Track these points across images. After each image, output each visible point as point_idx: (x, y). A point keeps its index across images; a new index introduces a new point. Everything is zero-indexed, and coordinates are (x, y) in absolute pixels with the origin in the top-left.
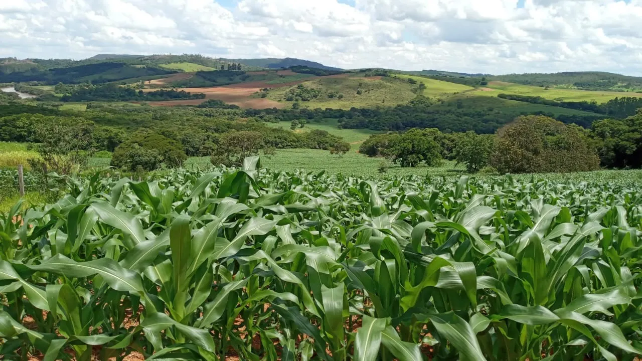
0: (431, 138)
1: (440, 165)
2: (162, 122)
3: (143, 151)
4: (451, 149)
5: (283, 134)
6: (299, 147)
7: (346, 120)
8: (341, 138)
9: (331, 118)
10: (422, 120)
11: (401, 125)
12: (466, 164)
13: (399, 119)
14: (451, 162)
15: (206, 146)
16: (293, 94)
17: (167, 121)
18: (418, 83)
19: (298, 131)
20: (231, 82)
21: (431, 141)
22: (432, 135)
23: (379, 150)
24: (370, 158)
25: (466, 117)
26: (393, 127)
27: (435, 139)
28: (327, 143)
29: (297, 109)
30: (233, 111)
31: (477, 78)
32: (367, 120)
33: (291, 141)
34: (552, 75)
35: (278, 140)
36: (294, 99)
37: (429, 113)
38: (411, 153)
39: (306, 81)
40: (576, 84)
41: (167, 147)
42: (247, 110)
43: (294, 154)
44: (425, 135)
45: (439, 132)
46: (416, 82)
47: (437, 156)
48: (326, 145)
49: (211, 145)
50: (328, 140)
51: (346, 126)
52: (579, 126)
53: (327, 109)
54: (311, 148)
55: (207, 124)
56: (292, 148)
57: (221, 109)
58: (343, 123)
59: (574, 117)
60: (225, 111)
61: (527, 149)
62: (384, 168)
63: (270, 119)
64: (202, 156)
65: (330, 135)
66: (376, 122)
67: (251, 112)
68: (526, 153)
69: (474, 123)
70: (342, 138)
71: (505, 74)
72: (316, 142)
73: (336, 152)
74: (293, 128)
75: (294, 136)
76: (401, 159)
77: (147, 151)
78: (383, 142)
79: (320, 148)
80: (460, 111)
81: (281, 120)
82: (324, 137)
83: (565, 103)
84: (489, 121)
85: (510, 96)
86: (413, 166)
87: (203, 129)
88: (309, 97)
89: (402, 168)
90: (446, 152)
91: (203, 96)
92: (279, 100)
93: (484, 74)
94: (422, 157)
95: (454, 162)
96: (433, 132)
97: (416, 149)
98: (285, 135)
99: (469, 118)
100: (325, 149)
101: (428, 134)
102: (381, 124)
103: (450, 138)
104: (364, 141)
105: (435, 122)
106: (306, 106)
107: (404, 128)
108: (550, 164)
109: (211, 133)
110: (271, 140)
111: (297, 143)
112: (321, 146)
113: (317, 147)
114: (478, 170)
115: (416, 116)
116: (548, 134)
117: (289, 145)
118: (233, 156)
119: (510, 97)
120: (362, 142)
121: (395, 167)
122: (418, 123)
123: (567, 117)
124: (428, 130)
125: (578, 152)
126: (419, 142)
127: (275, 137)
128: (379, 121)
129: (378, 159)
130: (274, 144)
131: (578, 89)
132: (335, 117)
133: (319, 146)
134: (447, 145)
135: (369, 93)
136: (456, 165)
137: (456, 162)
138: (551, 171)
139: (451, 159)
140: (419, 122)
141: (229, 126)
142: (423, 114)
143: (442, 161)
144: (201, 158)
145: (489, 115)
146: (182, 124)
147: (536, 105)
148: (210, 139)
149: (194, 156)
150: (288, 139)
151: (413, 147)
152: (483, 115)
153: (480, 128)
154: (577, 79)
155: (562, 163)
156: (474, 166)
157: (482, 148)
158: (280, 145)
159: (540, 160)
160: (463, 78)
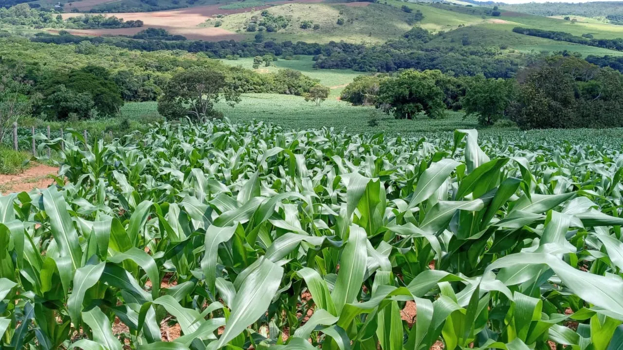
0: (433, 83)
1: (442, 117)
2: (89, 56)
3: (71, 95)
4: (457, 96)
5: (244, 74)
6: (264, 92)
7: (324, 58)
8: (318, 81)
9: (303, 54)
10: (418, 59)
11: (393, 66)
12: (478, 115)
13: (390, 58)
14: (456, 113)
15: (146, 88)
16: (255, 23)
17: (94, 56)
18: (414, 12)
19: (263, 71)
20: (176, 6)
21: (433, 86)
22: (433, 78)
23: (366, 97)
24: (355, 107)
25: (474, 56)
26: (382, 67)
27: (437, 83)
28: (300, 87)
29: (261, 42)
30: (178, 42)
31: (487, 6)
32: (349, 58)
33: (254, 84)
34: (580, 4)
35: (238, 83)
36: (257, 29)
37: (427, 50)
38: (408, 102)
39: (273, 6)
40: (608, 17)
41: (99, 89)
42: (196, 43)
43: (259, 100)
44: (424, 78)
45: (441, 75)
46: (411, 10)
47: (439, 105)
48: (299, 89)
49: (153, 87)
50: (301, 84)
51: (323, 65)
52: (615, 70)
53: (299, 43)
54: (280, 93)
55: (147, 60)
56: (255, 92)
57: (163, 41)
58: (320, 61)
59: (606, 57)
60: (168, 42)
61: (555, 98)
62: (375, 120)
63: (227, 55)
64: (142, 101)
65: (304, 76)
66: (361, 61)
67: (201, 45)
68: (553, 103)
69: (483, 64)
70: (320, 80)
71: (522, 3)
72: (286, 86)
73: (312, 98)
74: (255, 67)
75: (258, 77)
76: (395, 108)
77: (76, 95)
78: (371, 87)
79: (291, 93)
80: (465, 48)
81: (241, 57)
82: (296, 79)
83: (594, 41)
84: (501, 61)
85: (529, 30)
86: (409, 118)
87: (142, 67)
88: (276, 27)
89: (397, 120)
90: (450, 100)
91: (139, 24)
92: (238, 29)
93: (495, 2)
94: (421, 107)
95: (462, 113)
96: (435, 75)
97: (414, 96)
98: (246, 75)
99: (477, 57)
100: (297, 94)
101: (429, 77)
102: (367, 63)
103: (455, 83)
104: (346, 85)
105: (435, 62)
106: (271, 38)
107: (397, 70)
108: (583, 117)
109: (151, 72)
110: (229, 82)
111: (262, 87)
112: (293, 91)
113: (288, 92)
114: (492, 124)
115: (412, 53)
116: (578, 79)
117: (252, 89)
118: (186, 103)
119: (528, 33)
120: (344, 86)
121: (388, 119)
122: (413, 63)
123: (598, 58)
124: (429, 72)
125: (617, 103)
126: (417, 87)
127: (234, 79)
128: (365, 59)
129: (365, 108)
130: (233, 87)
131: (612, 23)
132: (310, 54)
133: (290, 91)
134: (452, 91)
135: (352, 23)
136: (465, 117)
137: (465, 114)
138: (582, 126)
139: (457, 108)
140: (414, 61)
141: (175, 63)
142: (420, 52)
143: (446, 111)
144: (139, 103)
145: (501, 54)
146: (115, 60)
147: (559, 42)
148: (152, 80)
149: (130, 100)
150: (251, 81)
151: (411, 94)
152: (494, 54)
153: (491, 70)
154: (610, 11)
155: (597, 116)
156: (487, 119)
157: (498, 96)
158: (240, 89)
159: (570, 112)
160: (471, 6)
